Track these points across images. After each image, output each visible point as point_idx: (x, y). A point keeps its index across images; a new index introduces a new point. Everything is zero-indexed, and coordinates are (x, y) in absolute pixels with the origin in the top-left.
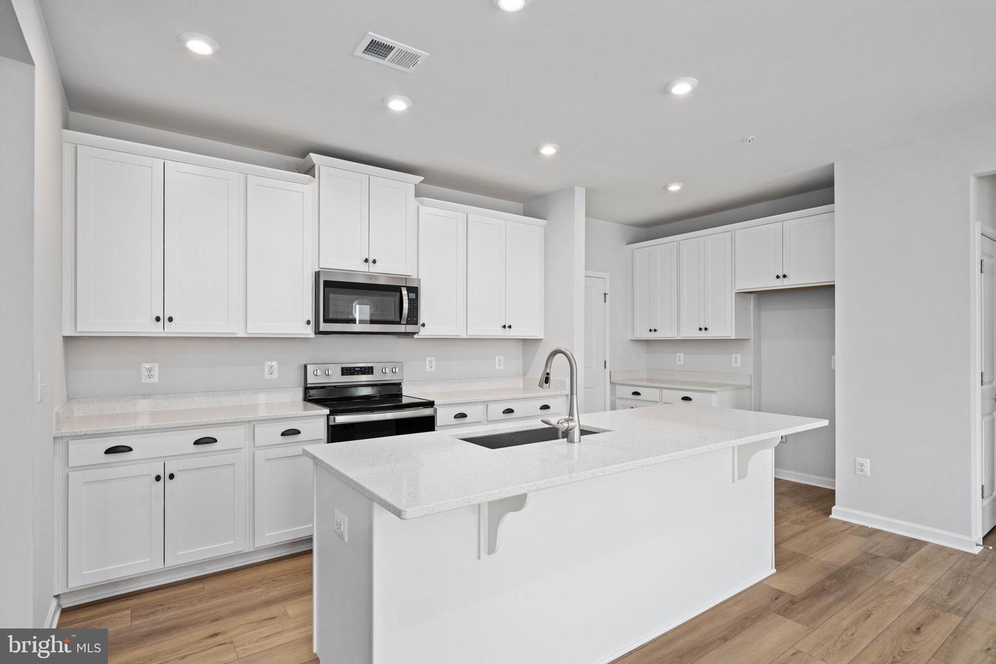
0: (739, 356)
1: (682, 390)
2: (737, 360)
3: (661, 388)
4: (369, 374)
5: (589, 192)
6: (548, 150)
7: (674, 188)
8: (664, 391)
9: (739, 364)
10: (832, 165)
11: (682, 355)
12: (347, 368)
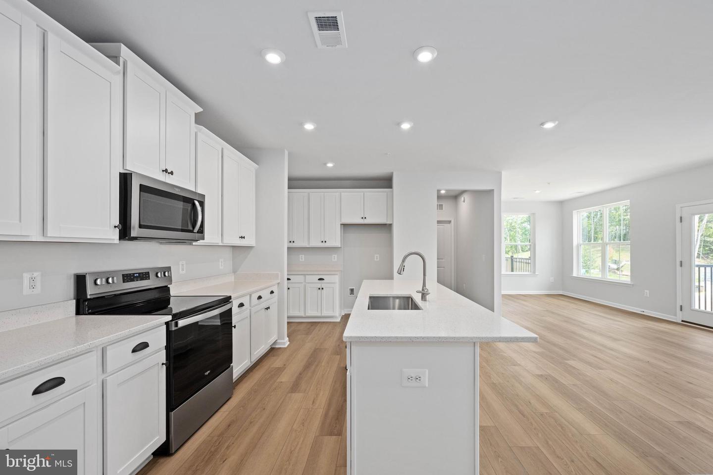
0: (336, 256)
1: (318, 275)
2: (335, 257)
3: (305, 275)
4: (146, 279)
5: (289, 154)
6: (309, 127)
7: (330, 165)
8: (307, 276)
9: (336, 260)
10: (392, 173)
11: (303, 256)
12: (127, 274)
